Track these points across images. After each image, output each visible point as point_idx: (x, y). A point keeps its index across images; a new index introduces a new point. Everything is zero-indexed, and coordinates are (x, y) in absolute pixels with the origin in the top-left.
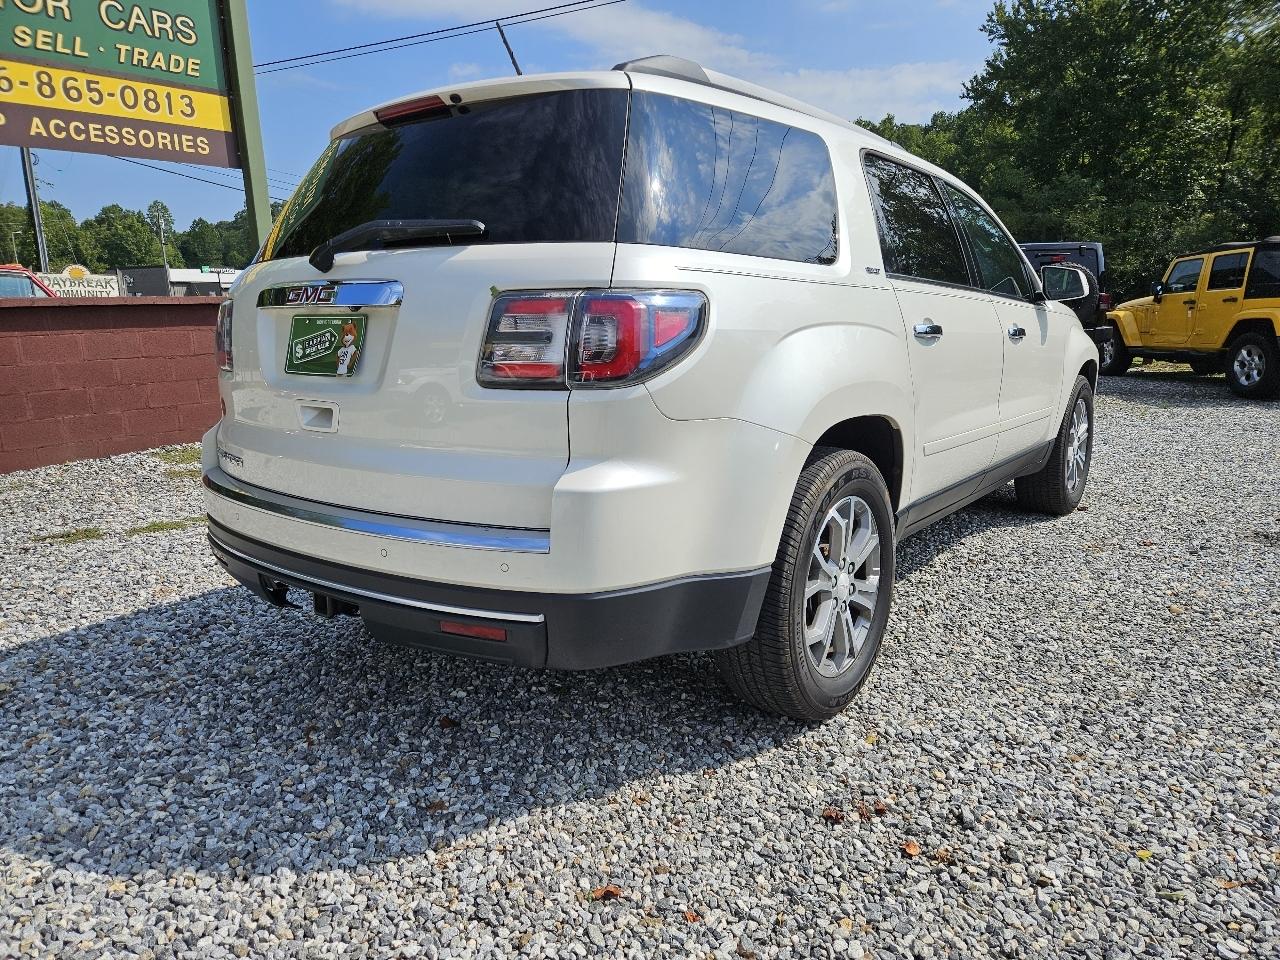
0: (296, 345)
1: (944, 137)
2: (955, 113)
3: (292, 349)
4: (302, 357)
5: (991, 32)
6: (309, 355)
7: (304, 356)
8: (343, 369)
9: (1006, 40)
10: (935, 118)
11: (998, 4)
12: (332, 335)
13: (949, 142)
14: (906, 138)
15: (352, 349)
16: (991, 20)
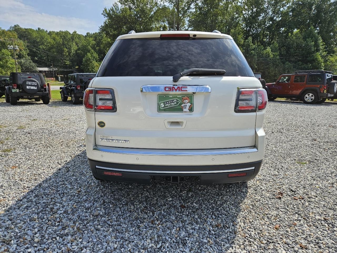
0: (161, 103)
1: (91, 39)
2: (92, 33)
3: (159, 105)
4: (164, 107)
5: (104, 15)
6: (167, 106)
7: (165, 107)
8: (186, 110)
9: (108, 18)
10: (87, 34)
11: (105, 8)
12: (177, 100)
13: (93, 40)
14: (80, 37)
15: (189, 104)
16: (104, 12)
